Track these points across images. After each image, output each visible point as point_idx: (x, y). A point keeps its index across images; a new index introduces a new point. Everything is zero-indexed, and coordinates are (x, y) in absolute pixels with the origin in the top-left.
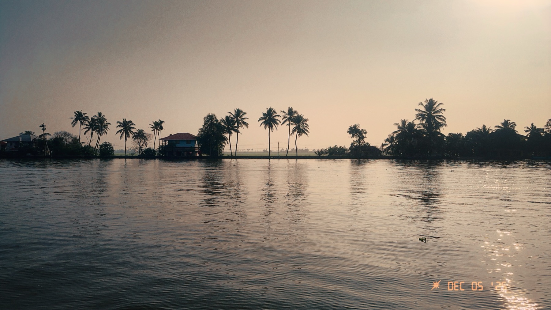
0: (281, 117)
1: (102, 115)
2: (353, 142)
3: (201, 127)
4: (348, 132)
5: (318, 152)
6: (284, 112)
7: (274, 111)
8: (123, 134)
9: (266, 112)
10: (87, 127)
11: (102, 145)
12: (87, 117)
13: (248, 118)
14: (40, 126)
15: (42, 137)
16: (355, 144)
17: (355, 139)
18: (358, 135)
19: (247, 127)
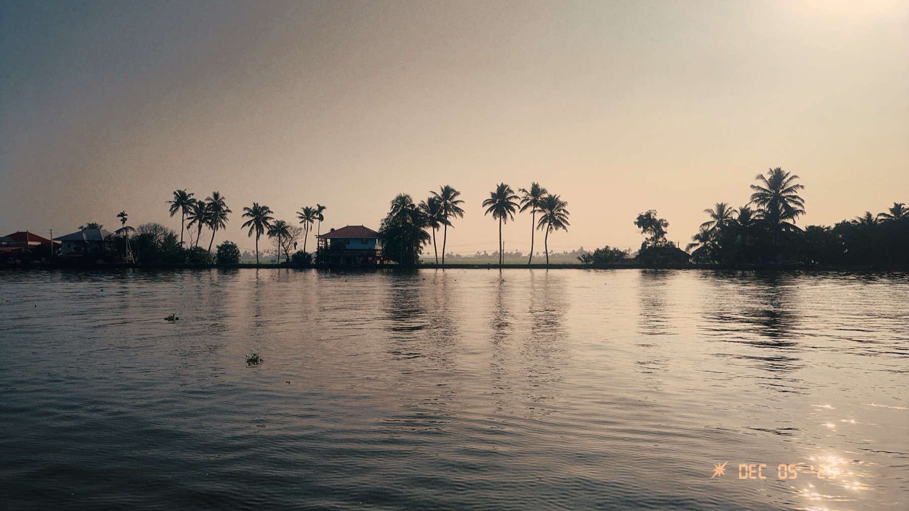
0: (519, 198)
1: (220, 197)
2: (644, 240)
3: (385, 216)
4: (635, 223)
5: (584, 258)
6: (524, 190)
7: (508, 189)
8: (252, 228)
9: (495, 191)
10: (191, 216)
11: (222, 246)
12: (194, 200)
13: (463, 202)
14: (119, 216)
15: (122, 234)
16: (649, 243)
17: (649, 235)
18: (652, 228)
19: (461, 215)
